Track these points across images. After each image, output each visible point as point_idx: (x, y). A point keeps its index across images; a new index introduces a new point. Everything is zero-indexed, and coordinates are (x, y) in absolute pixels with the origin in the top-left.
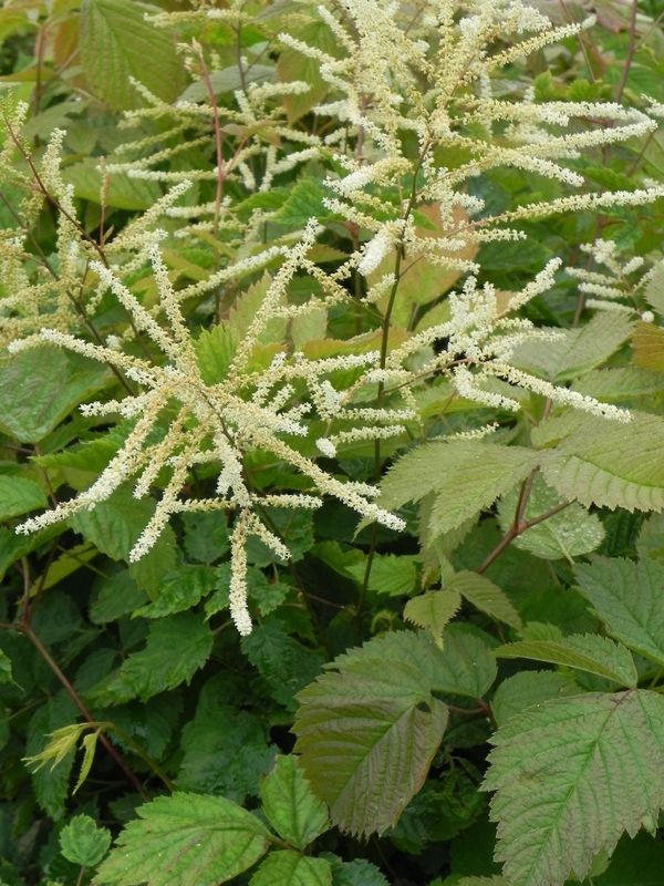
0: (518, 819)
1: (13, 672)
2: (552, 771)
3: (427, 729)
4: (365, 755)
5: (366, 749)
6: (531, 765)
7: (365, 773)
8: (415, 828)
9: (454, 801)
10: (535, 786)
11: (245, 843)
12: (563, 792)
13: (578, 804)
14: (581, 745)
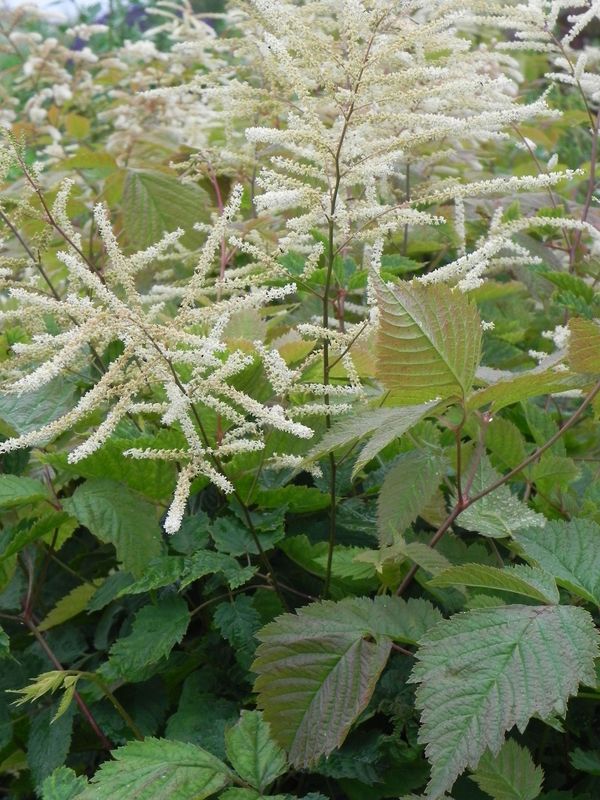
0: (442, 707)
1: (11, 647)
2: (474, 668)
3: (372, 658)
4: (317, 690)
5: (318, 683)
6: (456, 663)
7: (316, 706)
8: (366, 773)
9: (401, 743)
10: (458, 681)
11: (207, 778)
12: (484, 686)
13: (497, 694)
14: (502, 646)
